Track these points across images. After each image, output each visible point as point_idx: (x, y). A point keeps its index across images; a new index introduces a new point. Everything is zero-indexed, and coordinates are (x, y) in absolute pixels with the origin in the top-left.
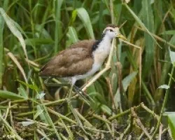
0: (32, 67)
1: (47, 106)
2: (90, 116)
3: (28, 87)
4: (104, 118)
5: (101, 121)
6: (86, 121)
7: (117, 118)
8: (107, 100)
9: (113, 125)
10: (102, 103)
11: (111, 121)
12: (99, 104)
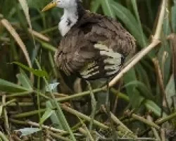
0: (39, 41)
1: (62, 102)
2: (128, 118)
3: (32, 74)
4: (149, 120)
5: (145, 125)
6: (122, 125)
7: (169, 121)
8: (154, 93)
9: (162, 130)
10: (147, 98)
11: (160, 125)
12: (142, 99)
